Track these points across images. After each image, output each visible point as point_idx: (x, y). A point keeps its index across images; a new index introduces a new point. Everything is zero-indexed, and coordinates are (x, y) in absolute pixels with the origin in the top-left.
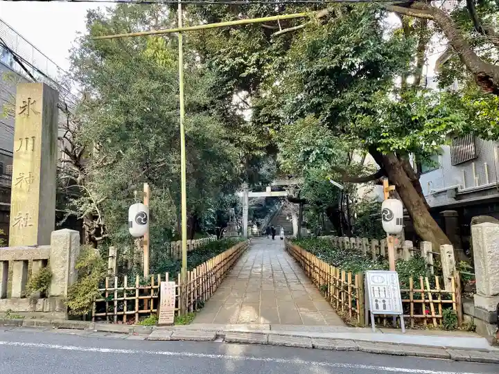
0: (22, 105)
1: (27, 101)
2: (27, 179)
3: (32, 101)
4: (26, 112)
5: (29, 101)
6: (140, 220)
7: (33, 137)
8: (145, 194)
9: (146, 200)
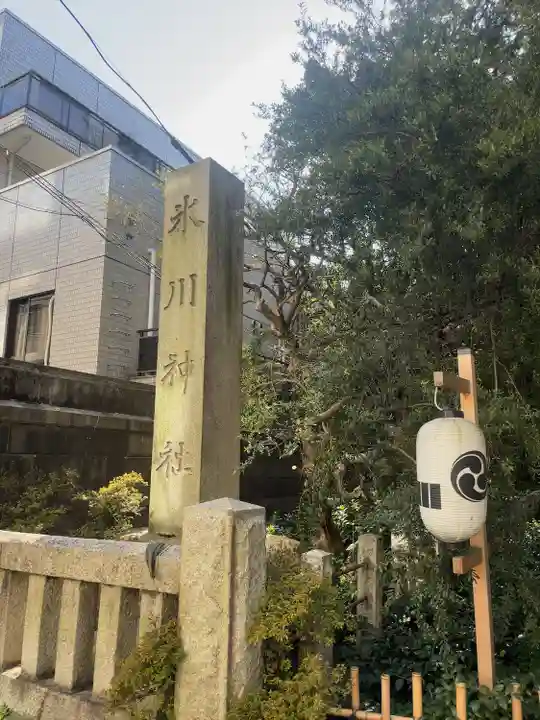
0: (175, 214)
1: (182, 203)
2: (182, 367)
3: (190, 201)
4: (180, 227)
5: (186, 202)
6: (467, 482)
7: (192, 276)
8: (463, 386)
9: (468, 405)
